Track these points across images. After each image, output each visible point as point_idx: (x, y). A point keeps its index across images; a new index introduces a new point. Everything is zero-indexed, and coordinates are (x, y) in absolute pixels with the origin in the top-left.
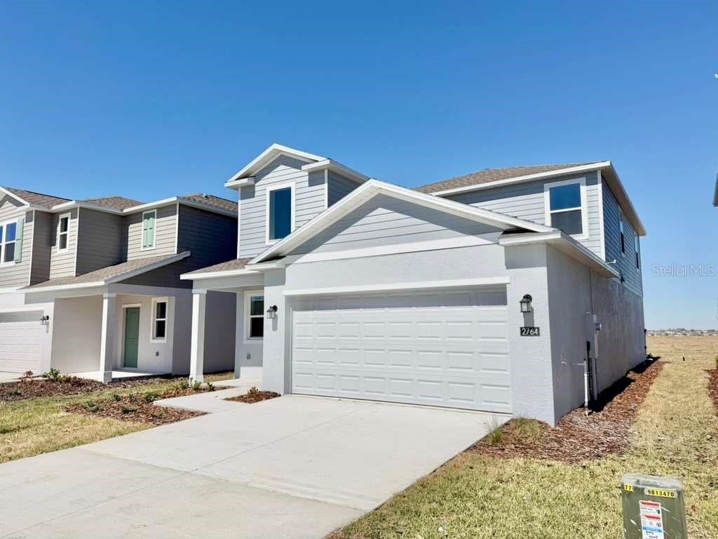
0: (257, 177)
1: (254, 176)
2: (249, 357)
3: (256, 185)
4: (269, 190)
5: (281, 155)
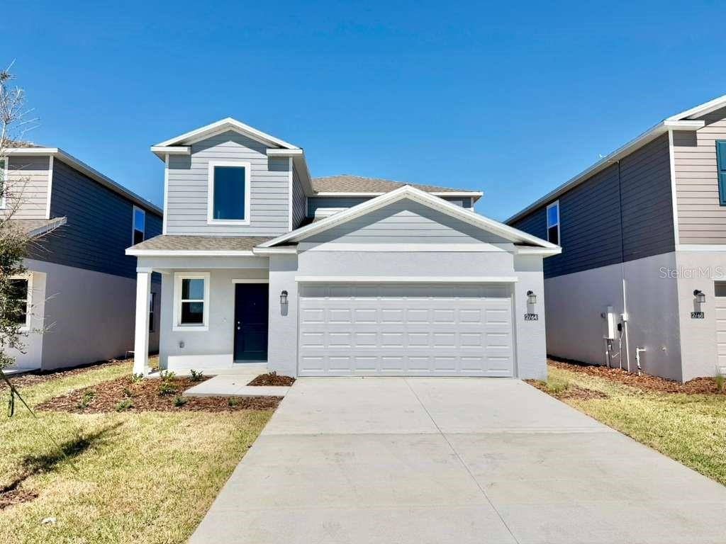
0: (195, 148)
1: (191, 146)
2: (181, 345)
3: (192, 156)
4: (212, 165)
5: (231, 131)
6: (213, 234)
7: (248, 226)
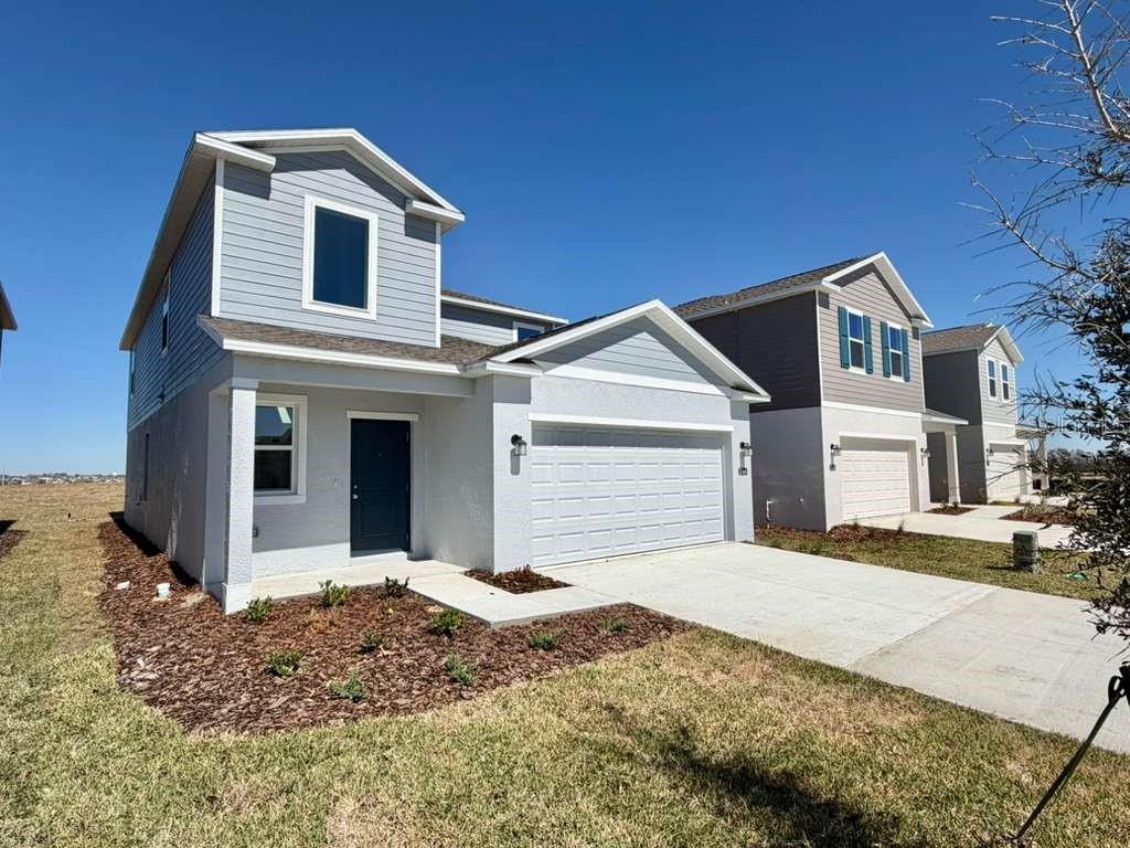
3: (273, 175)
4: (312, 202)
5: (344, 151)
6: (312, 328)
7: (373, 322)
